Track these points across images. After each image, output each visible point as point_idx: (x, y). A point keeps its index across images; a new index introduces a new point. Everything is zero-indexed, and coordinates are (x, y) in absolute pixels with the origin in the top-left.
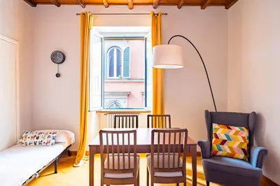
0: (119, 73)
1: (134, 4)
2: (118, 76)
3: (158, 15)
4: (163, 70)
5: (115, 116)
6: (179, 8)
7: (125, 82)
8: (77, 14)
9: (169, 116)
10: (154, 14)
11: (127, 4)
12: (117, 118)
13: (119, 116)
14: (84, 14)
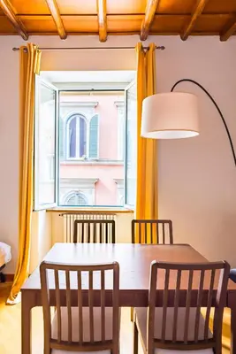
0: (82, 152)
1: (109, 33)
2: (81, 156)
3: (148, 49)
4: (156, 141)
5: (76, 222)
6: (184, 39)
7: (91, 165)
8: (14, 49)
9: (170, 222)
10: (142, 48)
11: (97, 33)
12: (79, 225)
13: (83, 222)
14: (25, 49)
